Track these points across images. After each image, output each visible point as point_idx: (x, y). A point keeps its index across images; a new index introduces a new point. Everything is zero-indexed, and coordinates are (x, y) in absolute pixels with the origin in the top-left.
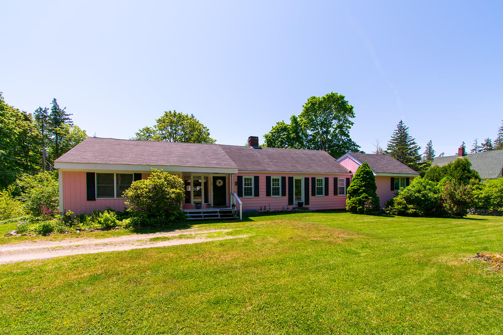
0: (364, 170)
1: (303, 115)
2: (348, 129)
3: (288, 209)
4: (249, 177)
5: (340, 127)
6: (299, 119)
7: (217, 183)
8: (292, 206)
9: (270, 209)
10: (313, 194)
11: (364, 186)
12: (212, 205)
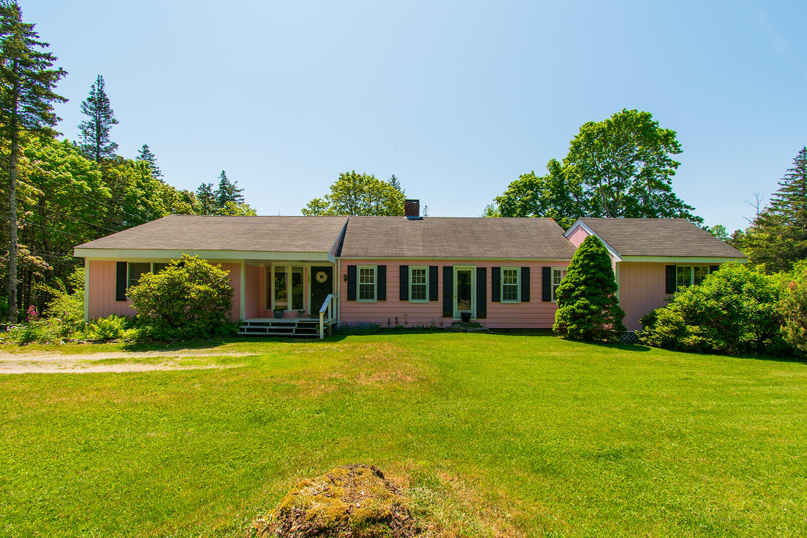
1: (571, 159)
2: (669, 177)
3: (442, 324)
4: (369, 267)
5: (647, 173)
6: (562, 165)
7: (318, 278)
8: (451, 318)
9: (406, 323)
10: (496, 298)
11: (585, 283)
12: (309, 313)
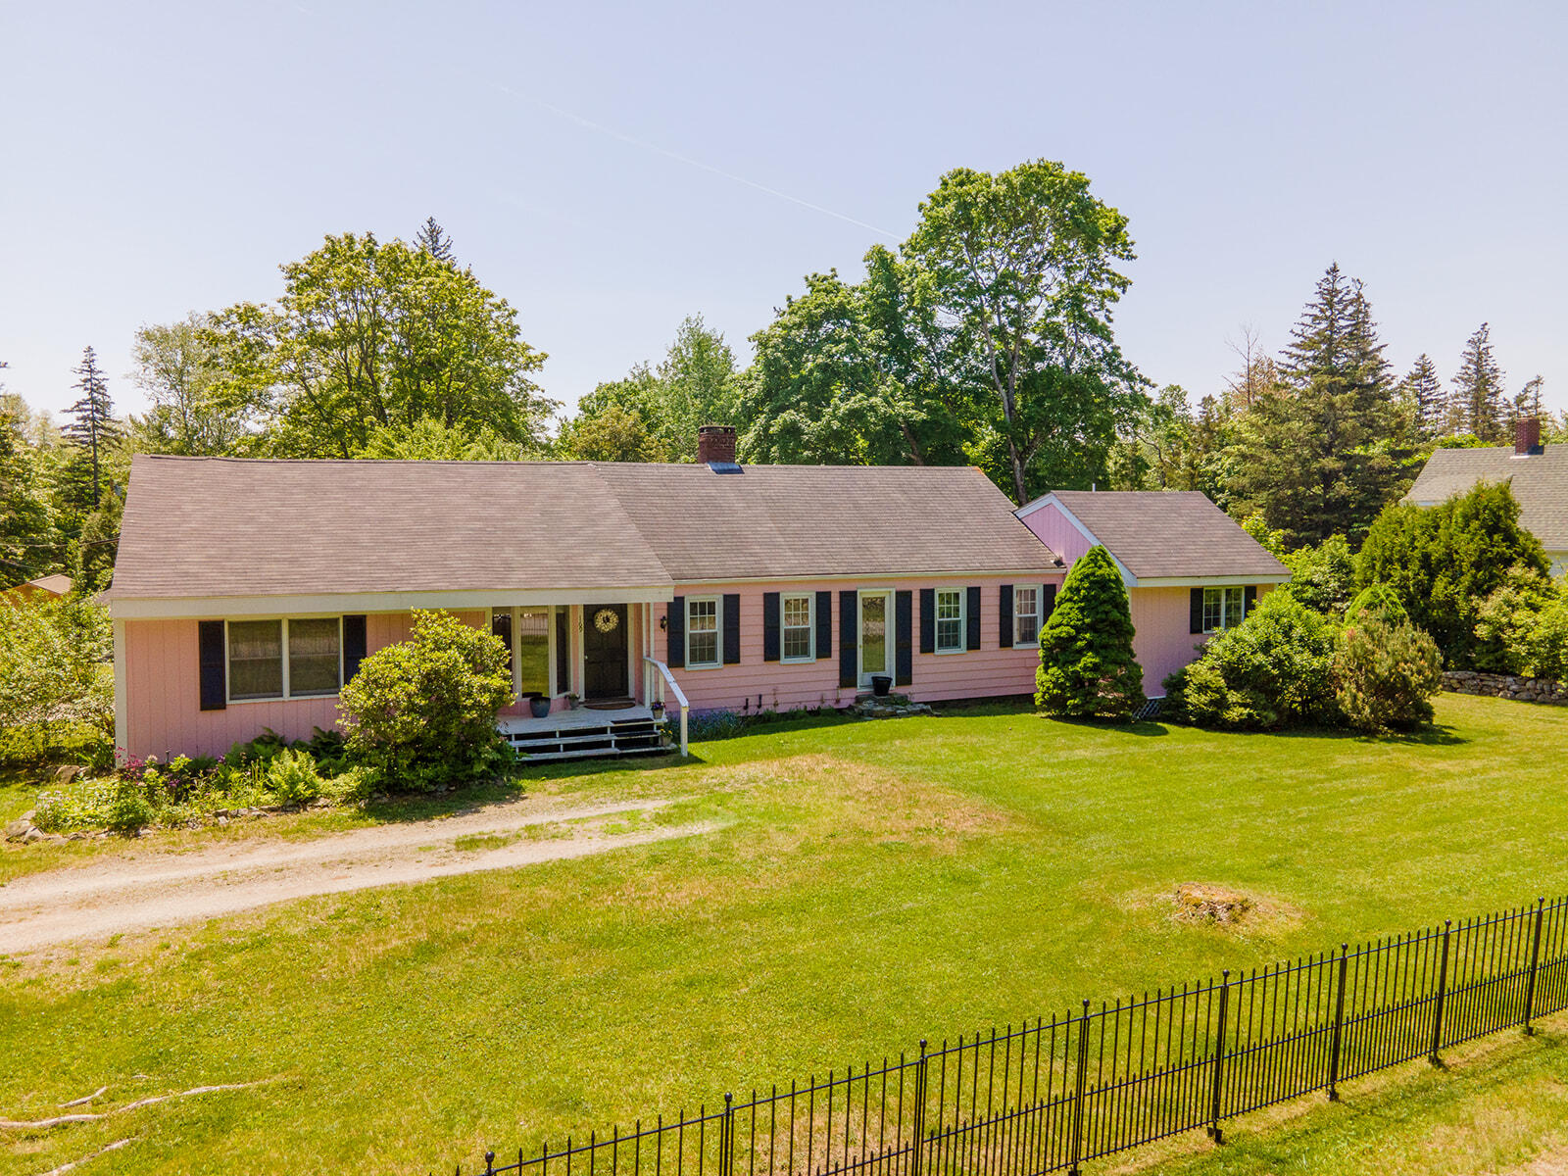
0: (1093, 574)
1: (914, 247)
2: (1108, 304)
3: (838, 701)
4: (706, 599)
5: (1074, 302)
6: (900, 261)
7: (599, 623)
8: (853, 689)
9: (776, 705)
10: (927, 647)
12: (582, 699)
